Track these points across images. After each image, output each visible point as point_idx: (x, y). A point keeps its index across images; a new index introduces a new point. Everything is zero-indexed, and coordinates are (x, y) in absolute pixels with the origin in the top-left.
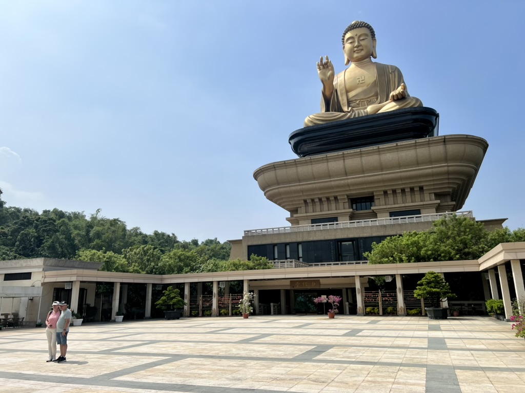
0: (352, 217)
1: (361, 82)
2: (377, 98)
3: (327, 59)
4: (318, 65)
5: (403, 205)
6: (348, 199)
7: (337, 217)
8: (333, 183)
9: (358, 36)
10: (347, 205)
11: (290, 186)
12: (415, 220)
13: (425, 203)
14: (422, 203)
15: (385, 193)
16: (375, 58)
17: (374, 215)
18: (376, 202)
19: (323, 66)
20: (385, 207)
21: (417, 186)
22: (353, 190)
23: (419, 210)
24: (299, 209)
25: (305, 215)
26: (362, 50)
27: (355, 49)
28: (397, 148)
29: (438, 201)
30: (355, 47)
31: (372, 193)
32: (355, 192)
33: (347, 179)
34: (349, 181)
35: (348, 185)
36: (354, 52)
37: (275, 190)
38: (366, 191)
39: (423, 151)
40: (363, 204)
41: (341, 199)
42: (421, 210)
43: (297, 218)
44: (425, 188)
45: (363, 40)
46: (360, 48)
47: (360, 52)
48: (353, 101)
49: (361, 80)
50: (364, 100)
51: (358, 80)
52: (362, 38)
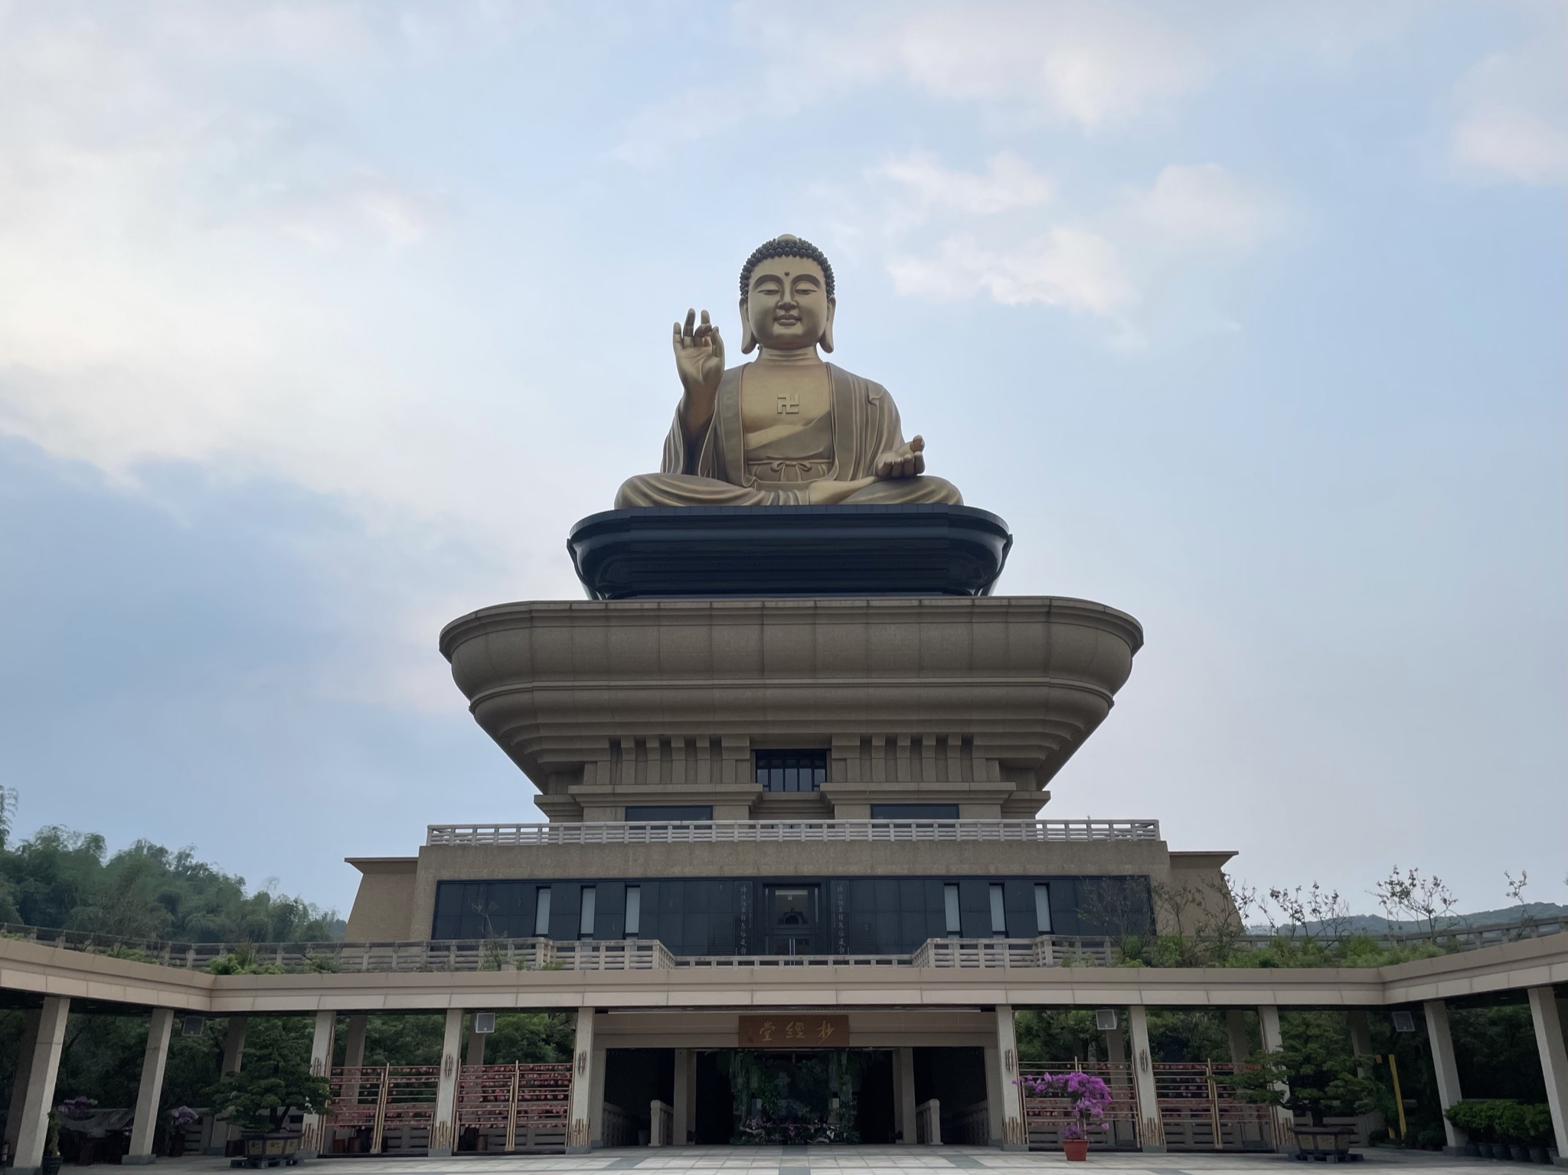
0: (758, 809)
1: (789, 409)
2: (831, 465)
3: (705, 318)
4: (677, 331)
5: (912, 787)
6: (752, 750)
7: (710, 806)
8: (717, 694)
9: (792, 276)
10: (746, 768)
11: (573, 688)
12: (936, 834)
13: (975, 786)
14: (965, 787)
15: (866, 742)
16: (828, 349)
17: (825, 808)
18: (836, 768)
19: (693, 338)
20: (861, 787)
21: (956, 734)
22: (774, 723)
23: (957, 806)
24: (588, 768)
25: (608, 789)
26: (799, 319)
27: (781, 313)
28: (920, 615)
29: (1011, 786)
30: (782, 307)
31: (829, 739)
32: (780, 731)
33: (765, 686)
34: (769, 692)
35: (764, 707)
36: (775, 319)
37: (518, 693)
38: (812, 730)
39: (988, 633)
40: (791, 773)
41: (730, 749)
42: (960, 806)
43: (578, 800)
44: (977, 742)
45: (805, 292)
46: (794, 313)
47: (794, 325)
48: (762, 460)
49: (788, 403)
50: (794, 463)
51: (781, 403)
52: (802, 286)
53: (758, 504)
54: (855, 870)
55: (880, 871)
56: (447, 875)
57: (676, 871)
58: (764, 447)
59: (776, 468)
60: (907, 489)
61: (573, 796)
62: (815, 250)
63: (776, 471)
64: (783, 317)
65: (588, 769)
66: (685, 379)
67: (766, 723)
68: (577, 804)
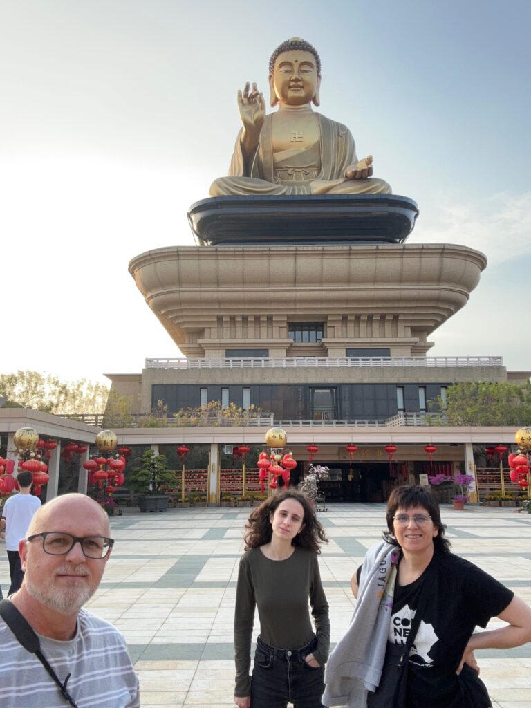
0: (291, 351)
1: (297, 140)
2: (319, 171)
3: (255, 89)
4: (240, 96)
5: (368, 340)
6: (288, 322)
7: (267, 350)
8: (272, 294)
9: (299, 62)
10: (285, 330)
12: (382, 364)
13: (398, 340)
14: (394, 340)
15: (345, 318)
16: (317, 105)
17: (323, 351)
18: (329, 331)
19: (248, 99)
20: (342, 340)
21: (390, 314)
23: (389, 349)
25: (217, 341)
26: (302, 87)
27: (292, 84)
29: (416, 339)
30: (293, 80)
31: (326, 316)
32: (301, 312)
33: (296, 290)
35: (295, 301)
36: (290, 87)
38: (318, 312)
39: (411, 263)
40: (305, 333)
41: (277, 322)
42: (391, 350)
43: (202, 346)
44: (401, 318)
45: (306, 71)
46: (300, 83)
47: (299, 90)
48: (282, 168)
49: (297, 136)
50: (300, 170)
51: (293, 135)
52: (306, 68)
53: (284, 195)
54: (353, 380)
55: (366, 381)
56: (157, 382)
57: (267, 381)
58: (284, 161)
59: (290, 173)
60: (364, 185)
61: (200, 344)
62: (311, 47)
63: (290, 175)
64: (293, 86)
65: (206, 332)
66: (246, 123)
67: (295, 309)
68: (202, 348)
